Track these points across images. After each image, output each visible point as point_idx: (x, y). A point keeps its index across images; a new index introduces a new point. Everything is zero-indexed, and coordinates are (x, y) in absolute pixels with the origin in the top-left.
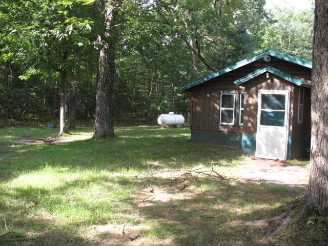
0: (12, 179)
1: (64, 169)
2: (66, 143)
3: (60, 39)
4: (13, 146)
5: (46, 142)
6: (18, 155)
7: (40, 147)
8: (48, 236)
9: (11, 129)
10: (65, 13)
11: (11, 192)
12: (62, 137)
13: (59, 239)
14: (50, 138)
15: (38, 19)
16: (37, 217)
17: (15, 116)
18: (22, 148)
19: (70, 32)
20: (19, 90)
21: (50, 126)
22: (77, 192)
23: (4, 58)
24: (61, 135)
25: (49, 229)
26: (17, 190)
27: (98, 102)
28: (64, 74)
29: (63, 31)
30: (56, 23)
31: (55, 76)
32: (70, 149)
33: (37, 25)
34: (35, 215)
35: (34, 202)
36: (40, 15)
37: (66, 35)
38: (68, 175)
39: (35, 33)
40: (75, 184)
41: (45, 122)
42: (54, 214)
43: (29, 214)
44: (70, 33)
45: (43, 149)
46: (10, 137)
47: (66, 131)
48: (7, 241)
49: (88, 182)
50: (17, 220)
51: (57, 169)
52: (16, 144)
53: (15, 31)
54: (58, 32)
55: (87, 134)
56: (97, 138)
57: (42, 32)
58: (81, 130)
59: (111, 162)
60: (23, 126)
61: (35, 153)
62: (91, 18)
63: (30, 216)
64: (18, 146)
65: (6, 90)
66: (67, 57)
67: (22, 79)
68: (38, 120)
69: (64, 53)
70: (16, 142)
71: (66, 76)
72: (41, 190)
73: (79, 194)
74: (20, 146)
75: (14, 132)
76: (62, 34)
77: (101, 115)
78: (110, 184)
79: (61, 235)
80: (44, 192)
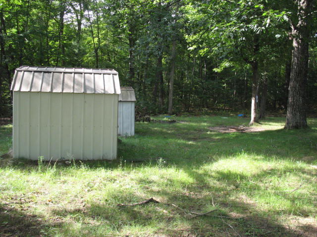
0: (212, 163)
1: (259, 157)
2: (257, 132)
3: (258, 33)
4: (209, 133)
5: (238, 130)
6: (213, 141)
7: (233, 134)
8: (250, 219)
9: (206, 118)
10: (262, 6)
11: (213, 174)
12: (253, 127)
13: (261, 224)
14: (241, 127)
15: (236, 16)
16: (238, 200)
17: (208, 105)
18: (216, 135)
19: (268, 24)
20: (212, 82)
21: (240, 115)
22: (274, 180)
23: (201, 54)
24: (252, 125)
25: (251, 213)
26: (218, 172)
27: (291, 93)
28: (255, 66)
29: (260, 24)
30: (253, 17)
31: (246, 68)
32: (262, 139)
33: (235, 21)
34: (237, 198)
35: (234, 185)
36: (238, 11)
37: (263, 28)
38: (264, 163)
39: (234, 29)
40: (272, 172)
41: (236, 111)
42: (254, 199)
43: (231, 196)
44: (267, 26)
45: (236, 137)
46: (205, 124)
47: (257, 121)
48: (215, 217)
49: (285, 172)
50: (220, 199)
51: (252, 156)
52: (211, 131)
53: (216, 28)
54: (256, 26)
55: (277, 124)
56: (289, 129)
57: (240, 28)
58: (270, 120)
59: (306, 154)
60: (216, 114)
61: (228, 140)
62: (287, 8)
63: (232, 198)
64: (213, 133)
65: (202, 82)
66: (259, 50)
67: (216, 71)
68: (229, 110)
69: (255, 46)
70: (211, 129)
71: (257, 68)
72: (240, 175)
73: (277, 182)
74: (215, 133)
75: (208, 120)
76: (259, 28)
77: (293, 106)
78: (308, 177)
79: (262, 220)
80: (242, 177)
